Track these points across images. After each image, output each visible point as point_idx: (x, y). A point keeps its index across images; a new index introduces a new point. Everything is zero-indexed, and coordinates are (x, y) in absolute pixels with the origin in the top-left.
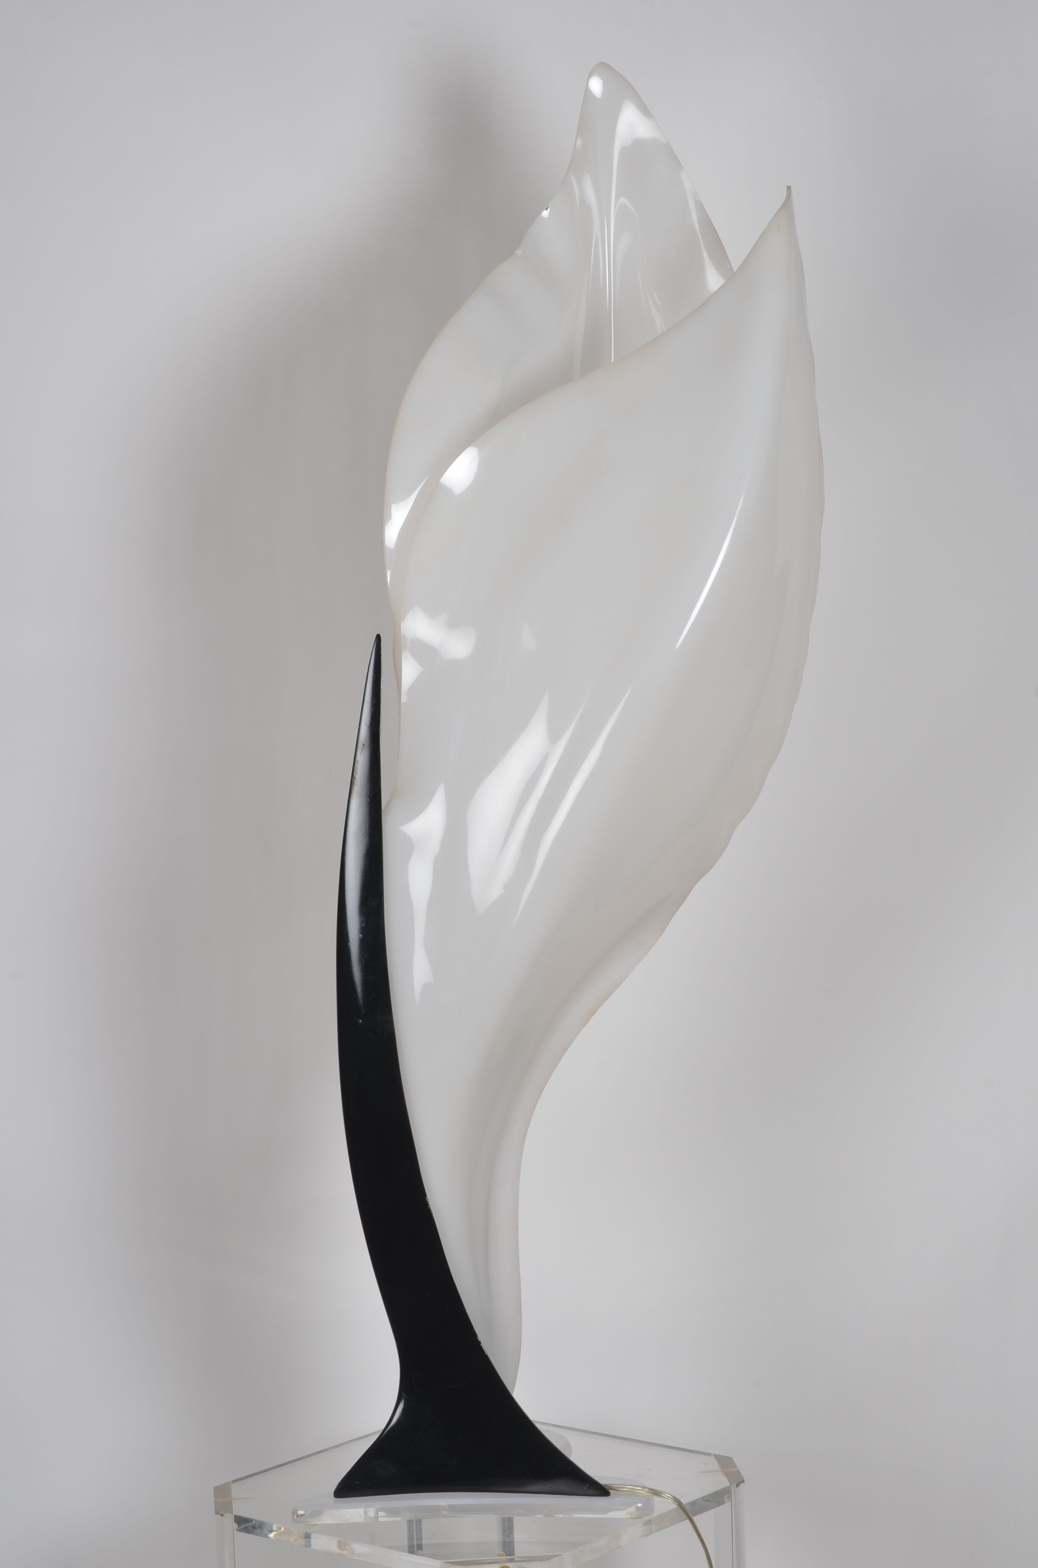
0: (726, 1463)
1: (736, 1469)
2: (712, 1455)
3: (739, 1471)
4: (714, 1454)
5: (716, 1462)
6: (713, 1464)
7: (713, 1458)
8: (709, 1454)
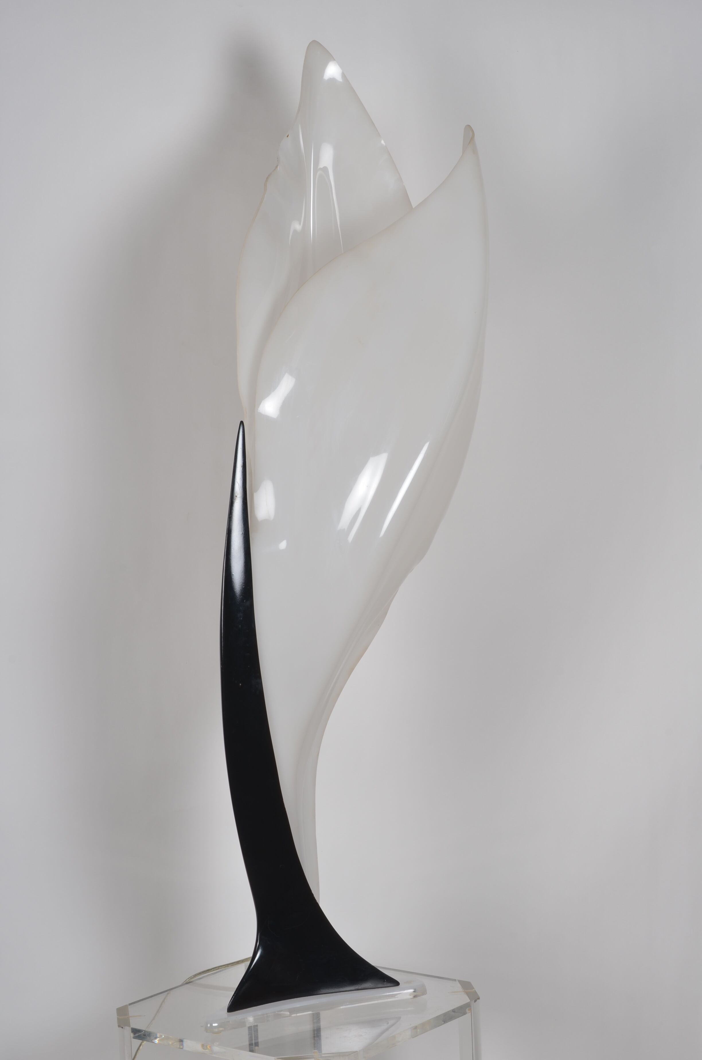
0: (466, 986)
1: (474, 990)
2: (457, 981)
3: (476, 991)
4: (458, 980)
5: (459, 985)
6: (458, 987)
7: (457, 982)
8: (455, 980)
